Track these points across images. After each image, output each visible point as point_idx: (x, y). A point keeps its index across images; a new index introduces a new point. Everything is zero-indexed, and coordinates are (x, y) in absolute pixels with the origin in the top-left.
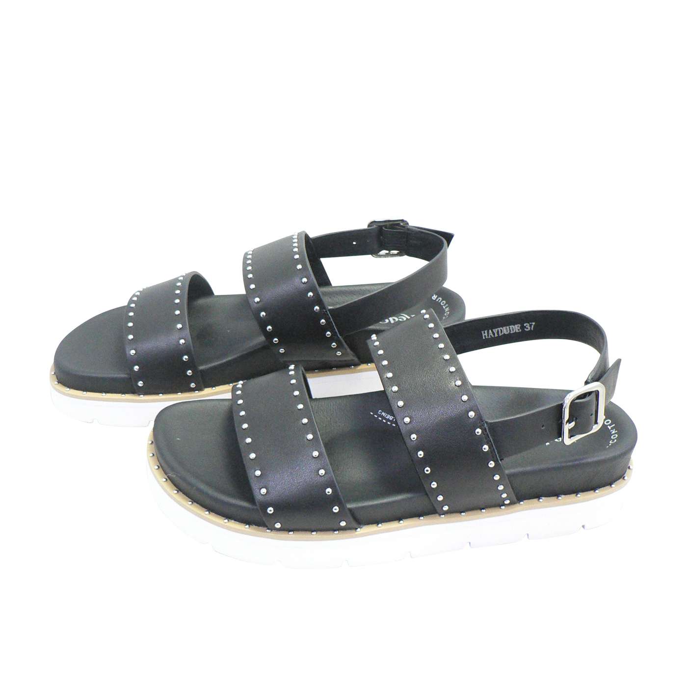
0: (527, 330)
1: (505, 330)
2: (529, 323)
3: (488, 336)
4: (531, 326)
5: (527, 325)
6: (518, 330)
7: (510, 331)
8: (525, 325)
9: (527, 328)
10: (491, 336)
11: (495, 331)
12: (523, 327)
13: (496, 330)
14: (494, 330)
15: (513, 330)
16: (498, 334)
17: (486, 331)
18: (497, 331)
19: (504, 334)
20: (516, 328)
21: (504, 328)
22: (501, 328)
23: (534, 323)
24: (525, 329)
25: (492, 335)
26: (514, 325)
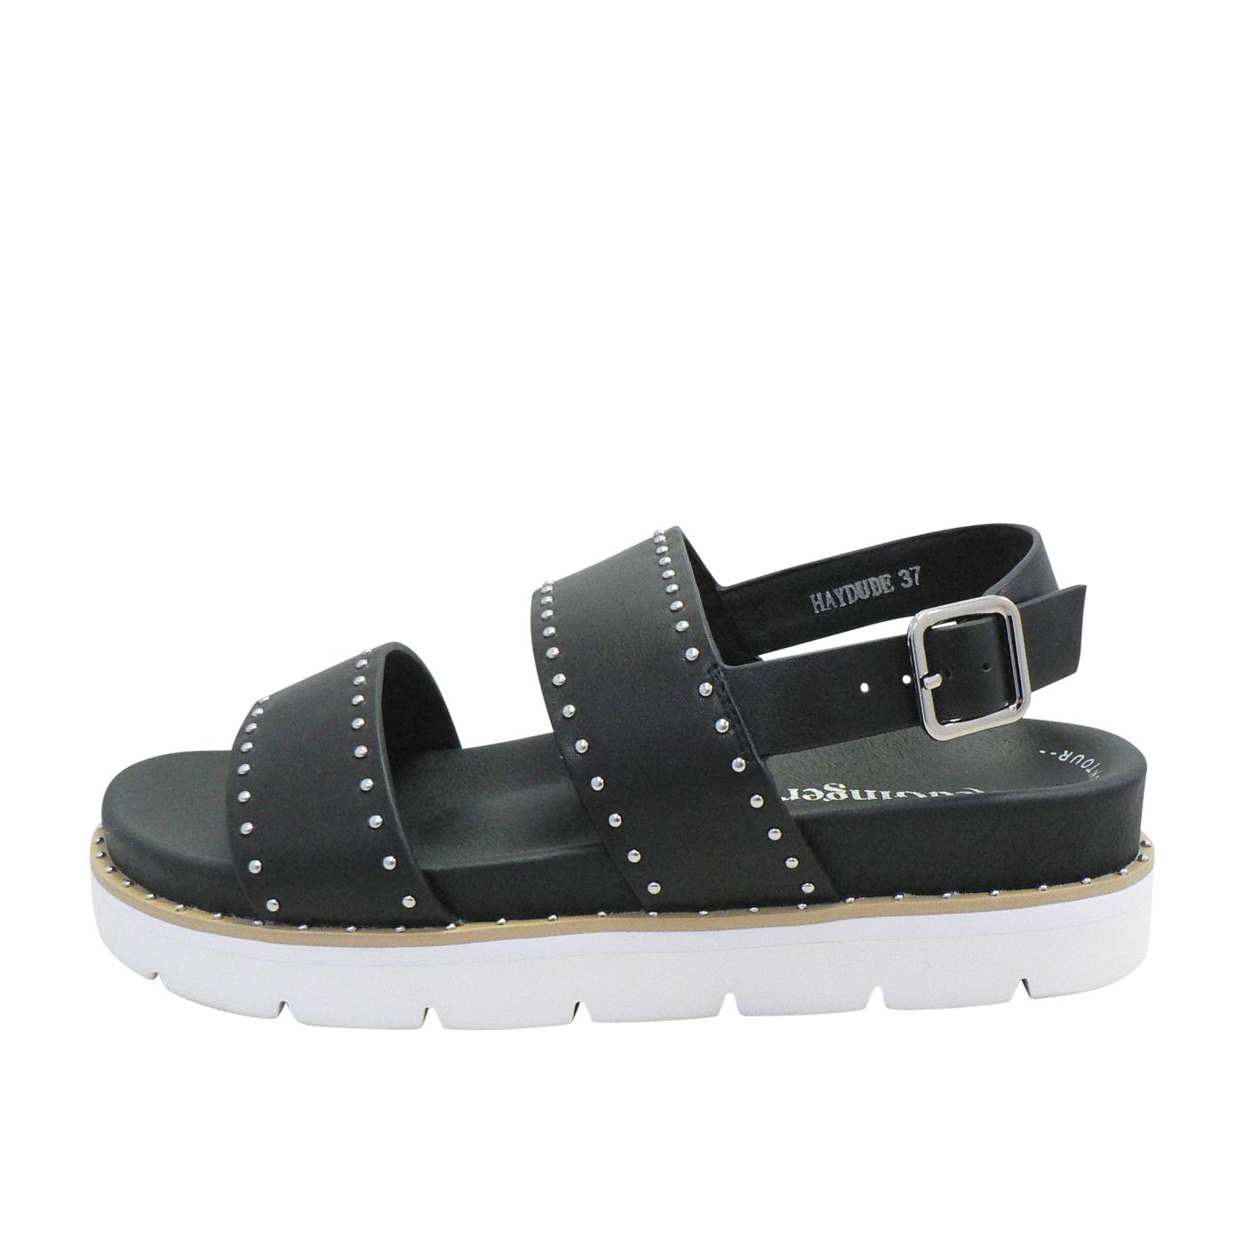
0: (908, 586)
1: (860, 590)
2: (907, 569)
3: (826, 607)
4: (912, 574)
5: (904, 574)
6: (889, 588)
7: (871, 591)
8: (900, 574)
9: (906, 582)
10: (831, 605)
11: (839, 592)
12: (897, 581)
13: (841, 589)
14: (835, 591)
15: (877, 589)
16: (846, 600)
17: (819, 596)
18: (842, 593)
19: (859, 599)
20: (881, 584)
21: (857, 584)
22: (851, 586)
23: (917, 568)
24: (903, 585)
25: (833, 603)
26: (877, 576)
